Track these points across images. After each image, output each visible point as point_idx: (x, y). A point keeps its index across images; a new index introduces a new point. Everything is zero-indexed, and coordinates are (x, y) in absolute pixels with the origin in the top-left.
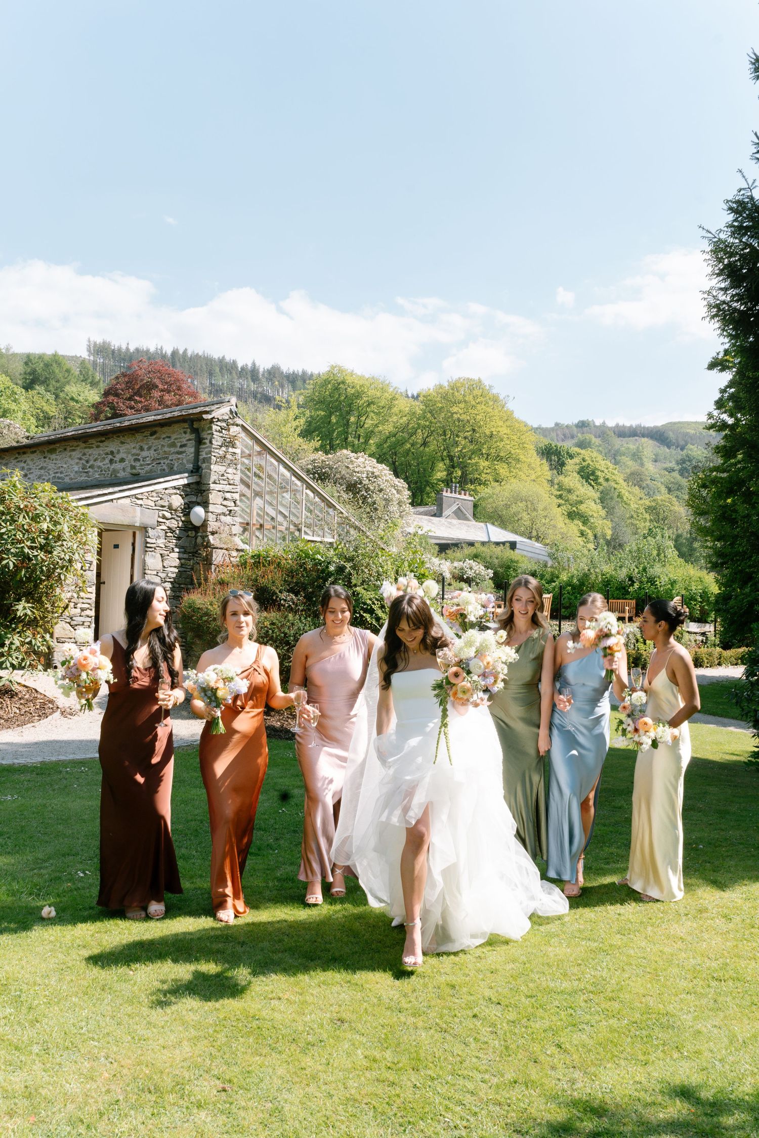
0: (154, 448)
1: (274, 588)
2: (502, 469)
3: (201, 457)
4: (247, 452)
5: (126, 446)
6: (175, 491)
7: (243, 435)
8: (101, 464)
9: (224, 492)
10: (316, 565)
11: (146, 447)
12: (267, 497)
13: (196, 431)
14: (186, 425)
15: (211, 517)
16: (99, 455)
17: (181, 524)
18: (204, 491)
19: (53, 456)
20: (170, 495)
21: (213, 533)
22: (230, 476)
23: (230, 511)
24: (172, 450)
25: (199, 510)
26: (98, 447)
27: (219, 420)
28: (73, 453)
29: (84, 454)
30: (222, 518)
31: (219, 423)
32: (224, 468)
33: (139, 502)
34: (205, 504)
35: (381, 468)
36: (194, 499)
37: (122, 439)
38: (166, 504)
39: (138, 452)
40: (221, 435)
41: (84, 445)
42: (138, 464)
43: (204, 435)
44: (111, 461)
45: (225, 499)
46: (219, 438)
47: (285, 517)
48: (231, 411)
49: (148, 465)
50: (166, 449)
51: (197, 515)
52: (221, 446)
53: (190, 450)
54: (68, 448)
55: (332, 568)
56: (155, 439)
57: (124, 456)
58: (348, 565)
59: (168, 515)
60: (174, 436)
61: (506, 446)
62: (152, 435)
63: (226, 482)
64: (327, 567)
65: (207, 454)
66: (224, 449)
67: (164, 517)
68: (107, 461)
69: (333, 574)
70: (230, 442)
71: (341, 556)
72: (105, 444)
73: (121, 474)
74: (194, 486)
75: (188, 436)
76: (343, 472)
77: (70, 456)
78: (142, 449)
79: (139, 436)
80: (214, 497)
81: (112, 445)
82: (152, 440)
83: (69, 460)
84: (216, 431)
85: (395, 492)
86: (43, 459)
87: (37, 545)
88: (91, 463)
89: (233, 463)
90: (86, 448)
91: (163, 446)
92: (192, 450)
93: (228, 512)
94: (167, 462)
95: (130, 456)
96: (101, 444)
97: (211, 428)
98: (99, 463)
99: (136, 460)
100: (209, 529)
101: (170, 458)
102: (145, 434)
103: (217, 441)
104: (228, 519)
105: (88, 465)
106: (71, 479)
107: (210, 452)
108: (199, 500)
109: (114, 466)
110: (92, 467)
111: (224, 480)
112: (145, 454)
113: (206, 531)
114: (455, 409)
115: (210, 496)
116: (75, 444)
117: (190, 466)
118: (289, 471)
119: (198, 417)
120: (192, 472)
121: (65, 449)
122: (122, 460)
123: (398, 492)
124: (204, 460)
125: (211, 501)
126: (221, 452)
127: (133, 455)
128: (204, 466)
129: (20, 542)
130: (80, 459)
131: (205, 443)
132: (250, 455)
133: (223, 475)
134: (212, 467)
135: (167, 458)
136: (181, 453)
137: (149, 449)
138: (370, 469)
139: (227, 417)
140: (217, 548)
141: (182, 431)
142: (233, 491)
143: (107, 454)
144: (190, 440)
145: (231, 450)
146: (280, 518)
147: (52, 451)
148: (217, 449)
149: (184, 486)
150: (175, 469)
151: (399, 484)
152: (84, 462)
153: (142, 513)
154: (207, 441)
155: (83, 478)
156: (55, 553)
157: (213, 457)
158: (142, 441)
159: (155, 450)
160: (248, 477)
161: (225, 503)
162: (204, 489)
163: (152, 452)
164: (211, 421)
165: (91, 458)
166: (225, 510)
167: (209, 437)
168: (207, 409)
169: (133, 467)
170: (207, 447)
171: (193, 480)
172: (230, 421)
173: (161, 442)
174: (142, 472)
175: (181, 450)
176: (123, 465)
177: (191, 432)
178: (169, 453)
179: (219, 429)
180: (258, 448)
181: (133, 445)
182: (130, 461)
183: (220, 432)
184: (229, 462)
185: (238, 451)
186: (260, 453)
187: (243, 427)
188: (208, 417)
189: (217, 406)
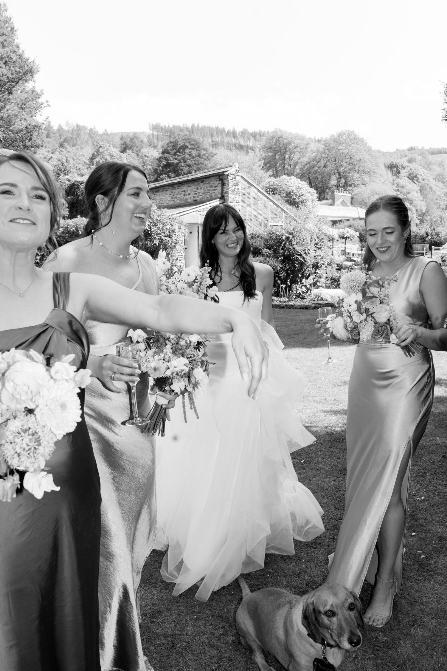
0: (203, 188)
1: (260, 247)
2: (366, 178)
3: (224, 191)
4: (244, 187)
5: (191, 188)
7: (242, 180)
8: (180, 196)
10: (277, 237)
11: (199, 188)
12: (253, 207)
13: (221, 180)
14: (217, 177)
16: (179, 192)
19: (158, 194)
22: (237, 199)
24: (211, 189)
26: (178, 189)
29: (172, 192)
31: (231, 176)
32: (234, 196)
33: (200, 213)
35: (302, 184)
37: (189, 185)
39: (196, 190)
41: (171, 188)
42: (196, 196)
43: (225, 181)
44: (184, 195)
46: (232, 183)
47: (261, 215)
48: (236, 170)
49: (201, 196)
50: (209, 188)
53: (219, 188)
54: (165, 190)
55: (284, 238)
56: (203, 184)
57: (190, 192)
58: (291, 236)
60: (212, 183)
61: (368, 165)
62: (202, 182)
63: (235, 202)
64: (282, 238)
65: (227, 190)
66: (234, 187)
68: (182, 195)
69: (284, 241)
70: (236, 184)
71: (287, 232)
72: (181, 187)
73: (189, 201)
75: (218, 182)
76: (284, 187)
77: (166, 193)
78: (198, 189)
79: (196, 183)
81: (184, 188)
82: (202, 185)
83: (165, 195)
85: (310, 195)
86: (154, 195)
87: (166, 235)
88: (175, 196)
89: (238, 193)
91: (207, 187)
92: (220, 188)
94: (209, 194)
95: (192, 192)
96: (179, 187)
97: (228, 178)
98: (179, 196)
99: (196, 194)
102: (199, 182)
103: (230, 185)
105: (174, 197)
106: (167, 203)
109: (185, 197)
110: (176, 198)
112: (199, 191)
114: (340, 147)
116: (168, 187)
117: (220, 196)
118: (261, 194)
119: (222, 174)
120: (221, 198)
122: (189, 194)
123: (312, 195)
124: (226, 193)
126: (233, 189)
127: (194, 192)
128: (226, 195)
129: (160, 234)
130: (170, 194)
131: (225, 185)
132: (245, 188)
133: (234, 199)
134: (229, 195)
135: (209, 192)
136: (215, 190)
137: (201, 188)
138: (297, 185)
139: (234, 173)
141: (215, 180)
142: (238, 205)
143: (182, 192)
144: (219, 184)
145: (237, 187)
146: (259, 216)
147: (158, 191)
150: (213, 197)
151: (312, 191)
152: (172, 196)
154: (226, 184)
155: (172, 203)
156: (173, 238)
157: (229, 191)
158: (198, 185)
160: (245, 199)
163: (202, 190)
164: (228, 175)
165: (175, 194)
167: (227, 182)
168: (226, 170)
169: (194, 197)
170: (227, 187)
172: (236, 174)
173: (206, 185)
174: (199, 199)
175: (215, 188)
176: (190, 196)
177: (219, 181)
178: (210, 190)
179: (231, 178)
180: (248, 185)
181: (193, 187)
182: (193, 194)
183: (232, 180)
184: (236, 193)
185: (240, 187)
186: (249, 187)
187: (241, 176)
188: (227, 173)
189: (230, 168)
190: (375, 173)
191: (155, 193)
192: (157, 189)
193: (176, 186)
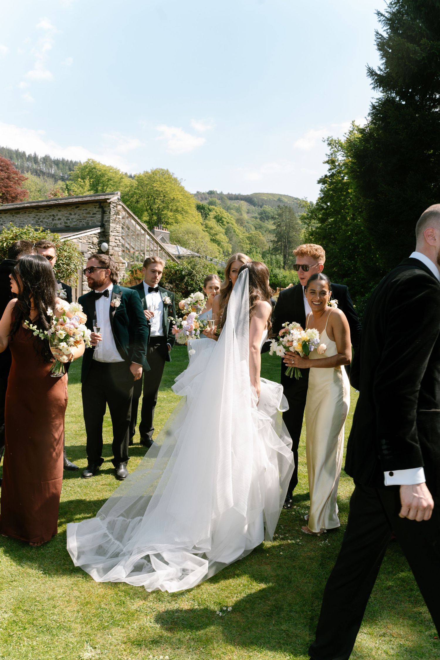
0: (77, 214)
2: (179, 217)
3: (105, 220)
5: (62, 212)
6: (94, 235)
7: (122, 210)
8: (47, 221)
9: (115, 236)
10: (176, 271)
11: (73, 213)
13: (101, 207)
14: (98, 204)
15: (111, 248)
16: (46, 216)
17: (97, 251)
18: (107, 236)
19: (18, 216)
20: (92, 237)
22: (118, 229)
23: (118, 245)
24: (88, 215)
25: (105, 244)
26: (45, 212)
27: (113, 203)
28: (31, 215)
29: (37, 215)
30: (115, 248)
31: (113, 204)
32: (115, 225)
33: (80, 241)
34: (108, 242)
36: (102, 239)
37: (59, 209)
38: (91, 242)
41: (37, 211)
42: (68, 221)
43: (106, 209)
44: (53, 220)
45: (116, 239)
46: (113, 211)
48: (118, 199)
49: (75, 222)
50: (85, 215)
51: (105, 247)
53: (99, 216)
54: (27, 212)
56: (79, 210)
57: (61, 217)
59: (92, 247)
60: (89, 209)
61: (180, 205)
62: (76, 208)
63: (116, 232)
65: (107, 218)
67: (90, 248)
68: (50, 219)
70: (117, 213)
72: (49, 211)
73: (59, 226)
74: (102, 233)
75: (97, 209)
77: (28, 216)
78: (71, 214)
79: (69, 208)
80: (111, 239)
81: (54, 212)
82: (76, 210)
83: (28, 218)
84: (112, 208)
86: (12, 217)
88: (41, 220)
89: (119, 222)
90: (38, 212)
91: (83, 213)
92: (100, 216)
94: (86, 221)
95: (64, 218)
96: (47, 211)
97: (110, 206)
98: (45, 220)
99: (67, 219)
101: (87, 219)
102: (73, 207)
103: (112, 213)
104: (117, 249)
105: (39, 221)
107: (110, 218)
108: (104, 240)
109: (54, 222)
110: (41, 222)
111: (115, 230)
112: (72, 217)
114: (155, 185)
115: (110, 238)
116: (31, 210)
117: (99, 224)
118: (140, 226)
119: (104, 201)
120: (101, 226)
121: (25, 213)
122: (59, 219)
124: (106, 221)
125: (110, 241)
126: (114, 218)
127: (66, 217)
128: (106, 224)
130: (35, 218)
131: (107, 213)
132: (124, 218)
133: (115, 228)
134: (111, 224)
135: (85, 219)
136: (93, 217)
137: (75, 214)
139: (116, 201)
141: (93, 207)
142: (119, 235)
143: (50, 216)
144: (98, 211)
145: (118, 216)
147: (18, 213)
148: (112, 216)
149: (98, 233)
150: (90, 224)
152: (37, 219)
153: (82, 246)
154: (108, 212)
157: (111, 220)
158: (71, 210)
159: (78, 215)
161: (116, 241)
162: (107, 234)
164: (110, 203)
165: (41, 217)
166: (116, 244)
167: (109, 210)
168: (107, 197)
169: (66, 223)
170: (108, 215)
171: (102, 230)
172: (117, 203)
173: (82, 212)
174: (71, 226)
175: (93, 216)
176: (60, 221)
177: (99, 208)
178: (87, 217)
179: (113, 206)
180: (127, 215)
181: (65, 212)
182: (64, 220)
183: (114, 208)
184: (117, 222)
185: (120, 217)
186: (128, 218)
187: (122, 206)
188: (108, 201)
189: (112, 196)
190: (187, 212)
191: (14, 214)
192: (19, 211)
193: (42, 209)
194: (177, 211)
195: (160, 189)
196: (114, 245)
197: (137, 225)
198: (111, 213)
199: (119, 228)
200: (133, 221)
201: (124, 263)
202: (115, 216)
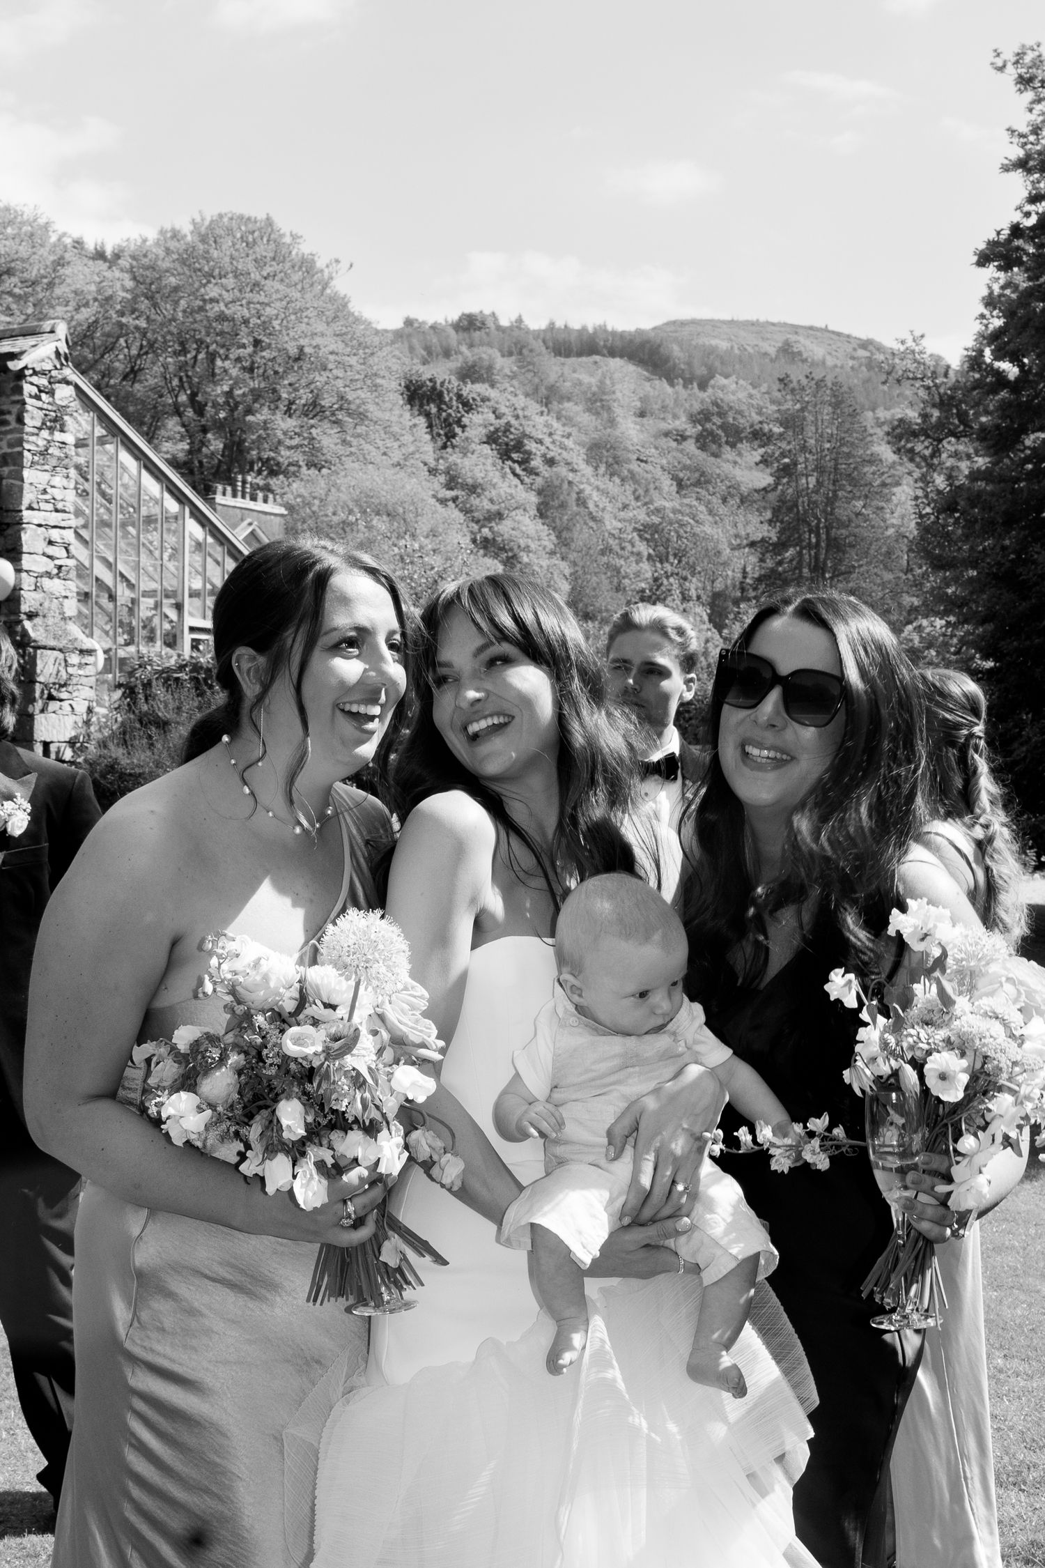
2: (327, 437)
4: (83, 439)
7: (76, 405)
9: (47, 526)
15: (27, 582)
18: (8, 525)
21: (31, 616)
22: (57, 493)
23: (60, 567)
27: (35, 373)
30: (46, 582)
31: (35, 379)
32: (46, 476)
34: (13, 553)
40: (39, 404)
43: (3, 403)
45: (51, 543)
46: (36, 411)
48: (58, 353)
52: (40, 429)
61: (330, 384)
63: (50, 507)
65: (10, 445)
70: (55, 420)
80: (31, 539)
84: (31, 396)
89: (62, 464)
93: (55, 571)
97: (19, 390)
100: (24, 608)
103: (33, 418)
104: (54, 585)
107: (20, 442)
111: (47, 501)
113: (17, 611)
114: (211, 291)
115: (24, 537)
118: (157, 478)
125: (25, 549)
126: (40, 441)
131: (6, 423)
132: (86, 444)
133: (45, 492)
134: (26, 473)
139: (48, 366)
140: (45, 648)
142: (63, 524)
145: (58, 436)
148: (33, 434)
154: (11, 418)
157: (26, 453)
161: (51, 550)
162: (8, 520)
164: (20, 375)
166: (50, 566)
167: (15, 409)
168: (13, 348)
170: (11, 432)
172: (54, 373)
179: (34, 390)
180: (100, 431)
183: (38, 398)
184: (54, 462)
185: (69, 438)
186: (102, 441)
187: (77, 387)
188: (14, 365)
189: (31, 341)
190: (361, 417)
194: (314, 409)
195: (239, 312)
196: (42, 569)
197: (144, 473)
198: (27, 420)
199: (64, 488)
200: (125, 457)
201: (90, 652)
202: (45, 434)
